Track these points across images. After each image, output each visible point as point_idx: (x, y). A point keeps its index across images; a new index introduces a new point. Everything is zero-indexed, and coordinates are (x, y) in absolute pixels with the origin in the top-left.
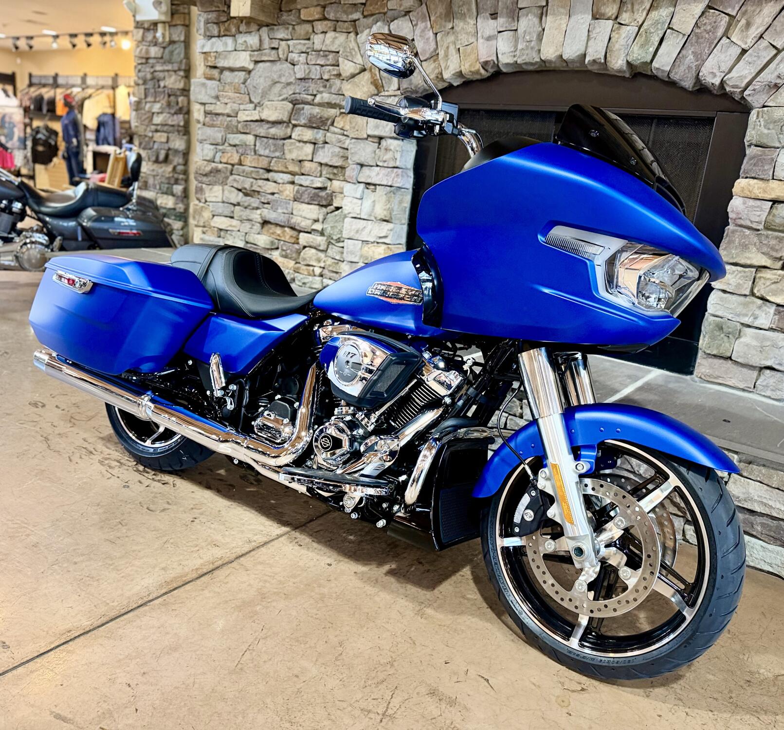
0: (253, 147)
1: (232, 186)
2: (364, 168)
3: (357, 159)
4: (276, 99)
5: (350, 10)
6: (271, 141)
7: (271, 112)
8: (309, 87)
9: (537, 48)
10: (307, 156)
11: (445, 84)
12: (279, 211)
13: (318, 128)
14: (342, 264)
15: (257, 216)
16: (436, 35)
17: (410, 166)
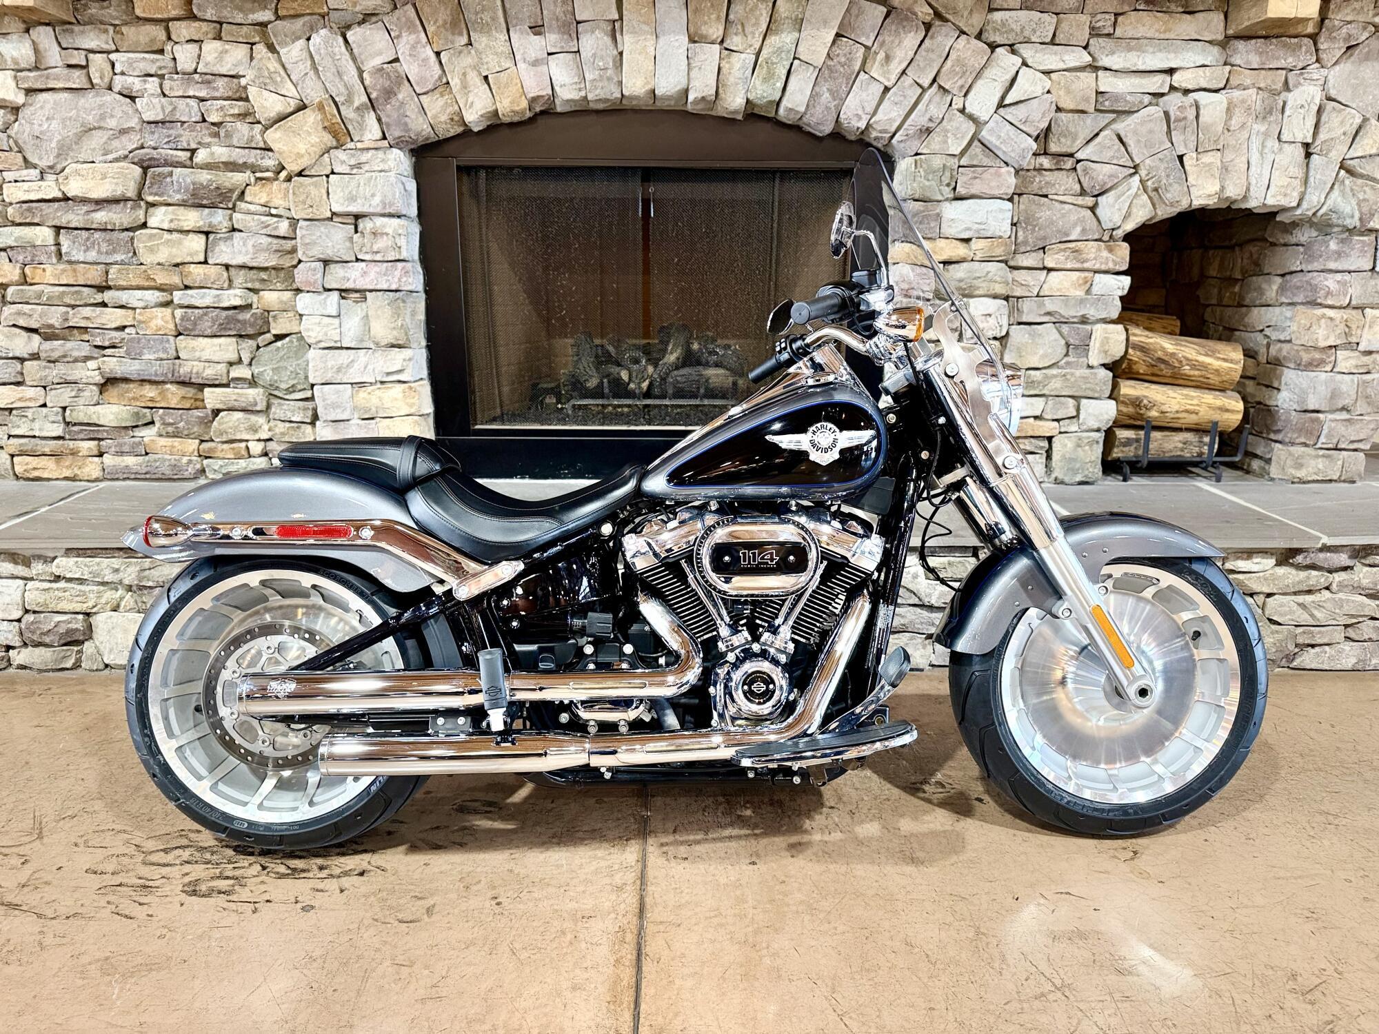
0: (53, 248)
1: (14, 326)
2: (332, 266)
3: (317, 252)
4: (101, 158)
5: (249, 5)
6: (97, 235)
7: (91, 183)
8: (181, 136)
9: (615, 79)
10: (191, 255)
11: (460, 129)
12: (146, 356)
13: (213, 206)
14: (309, 427)
15: (89, 373)
16: (438, 54)
17: (416, 257)
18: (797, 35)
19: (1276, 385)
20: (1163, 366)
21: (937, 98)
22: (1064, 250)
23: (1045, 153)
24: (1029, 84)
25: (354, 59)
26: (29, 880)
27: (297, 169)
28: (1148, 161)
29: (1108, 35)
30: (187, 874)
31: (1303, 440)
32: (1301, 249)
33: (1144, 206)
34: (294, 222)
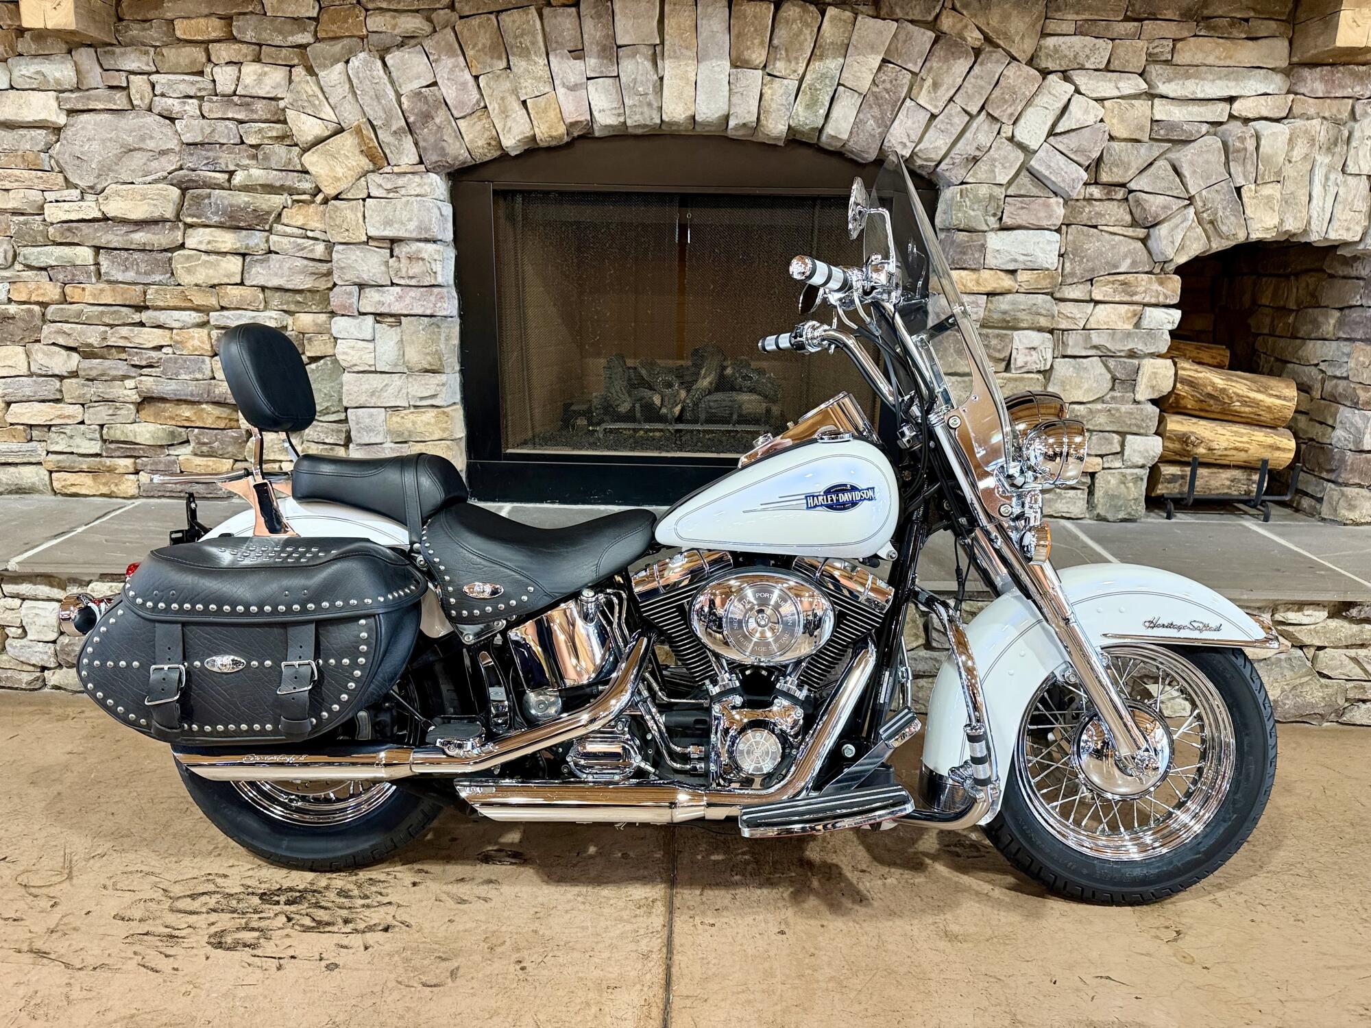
0: (92, 268)
1: (54, 344)
2: (367, 290)
3: (351, 276)
4: (141, 179)
5: (288, 27)
6: (136, 255)
7: (129, 204)
8: (219, 158)
9: (655, 105)
10: (228, 276)
11: (499, 153)
12: (184, 377)
13: (250, 228)
14: (342, 449)
15: (126, 392)
16: (476, 78)
17: (451, 282)
18: (841, 60)
19: (1330, 422)
20: (1212, 402)
21: (986, 126)
22: (1113, 282)
23: (1096, 183)
24: (1083, 112)
25: (392, 83)
26: (57, 925)
27: (333, 192)
28: (1204, 193)
29: (1166, 62)
30: (213, 924)
31: (1357, 481)
32: (1362, 283)
33: (1198, 239)
34: (330, 246)
